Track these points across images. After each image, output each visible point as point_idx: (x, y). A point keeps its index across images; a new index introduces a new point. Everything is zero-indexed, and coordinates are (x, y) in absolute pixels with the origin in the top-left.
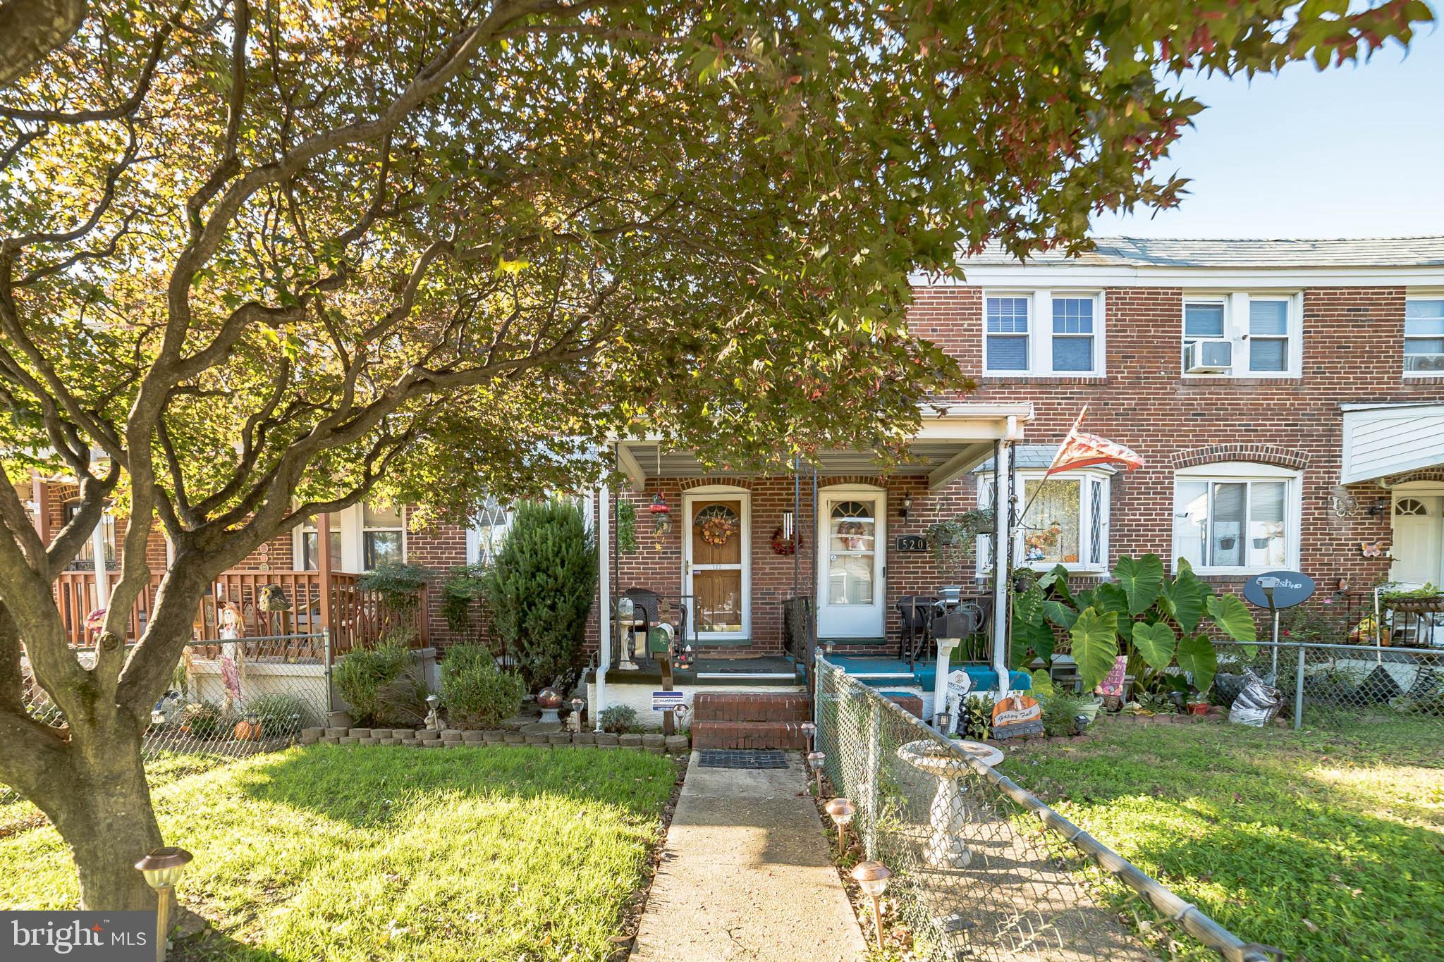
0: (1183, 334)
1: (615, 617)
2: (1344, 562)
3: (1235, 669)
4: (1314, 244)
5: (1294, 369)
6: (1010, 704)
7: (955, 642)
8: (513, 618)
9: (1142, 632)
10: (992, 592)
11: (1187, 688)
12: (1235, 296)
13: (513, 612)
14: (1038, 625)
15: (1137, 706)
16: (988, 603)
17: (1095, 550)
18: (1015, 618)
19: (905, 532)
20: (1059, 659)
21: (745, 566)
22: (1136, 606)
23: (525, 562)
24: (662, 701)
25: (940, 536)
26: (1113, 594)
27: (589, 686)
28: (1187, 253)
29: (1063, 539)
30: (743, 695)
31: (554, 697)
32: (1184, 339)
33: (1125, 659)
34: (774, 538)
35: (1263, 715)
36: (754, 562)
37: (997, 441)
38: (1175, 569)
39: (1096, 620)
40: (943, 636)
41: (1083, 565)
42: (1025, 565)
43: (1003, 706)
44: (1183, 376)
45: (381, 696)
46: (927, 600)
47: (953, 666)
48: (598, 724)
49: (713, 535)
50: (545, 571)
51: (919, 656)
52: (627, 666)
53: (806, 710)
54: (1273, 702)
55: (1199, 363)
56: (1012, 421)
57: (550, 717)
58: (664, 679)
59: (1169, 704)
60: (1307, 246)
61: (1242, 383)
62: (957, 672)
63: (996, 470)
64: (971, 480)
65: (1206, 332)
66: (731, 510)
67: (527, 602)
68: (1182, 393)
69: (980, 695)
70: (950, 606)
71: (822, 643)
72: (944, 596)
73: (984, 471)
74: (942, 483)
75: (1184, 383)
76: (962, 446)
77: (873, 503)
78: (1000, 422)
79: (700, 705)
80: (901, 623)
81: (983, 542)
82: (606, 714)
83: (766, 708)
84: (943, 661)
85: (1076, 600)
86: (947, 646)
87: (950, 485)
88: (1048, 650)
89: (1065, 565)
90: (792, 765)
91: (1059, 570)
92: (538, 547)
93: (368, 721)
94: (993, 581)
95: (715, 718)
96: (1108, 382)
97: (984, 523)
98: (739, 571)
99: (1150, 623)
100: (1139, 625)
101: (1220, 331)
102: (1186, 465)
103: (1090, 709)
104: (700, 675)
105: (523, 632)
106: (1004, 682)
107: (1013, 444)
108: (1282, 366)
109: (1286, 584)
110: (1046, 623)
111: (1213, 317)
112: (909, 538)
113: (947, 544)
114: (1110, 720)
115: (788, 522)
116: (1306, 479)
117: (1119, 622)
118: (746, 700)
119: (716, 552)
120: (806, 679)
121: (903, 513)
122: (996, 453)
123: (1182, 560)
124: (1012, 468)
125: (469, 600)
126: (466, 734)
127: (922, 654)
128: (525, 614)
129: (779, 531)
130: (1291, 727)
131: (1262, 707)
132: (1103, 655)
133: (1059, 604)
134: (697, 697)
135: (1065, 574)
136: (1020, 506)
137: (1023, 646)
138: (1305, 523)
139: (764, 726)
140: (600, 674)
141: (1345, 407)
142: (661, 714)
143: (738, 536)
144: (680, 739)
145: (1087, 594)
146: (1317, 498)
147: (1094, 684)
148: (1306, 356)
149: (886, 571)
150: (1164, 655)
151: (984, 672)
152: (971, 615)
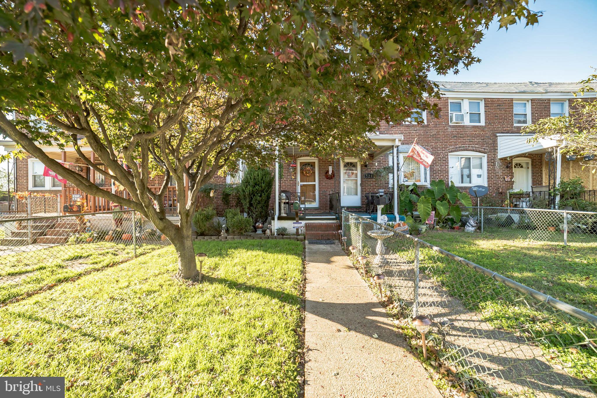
0: (449, 111)
1: (280, 199)
2: (500, 182)
3: (467, 216)
4: (487, 84)
5: (483, 123)
6: (399, 225)
7: (382, 206)
8: (248, 200)
9: (439, 204)
10: (393, 191)
11: (453, 221)
12: (464, 100)
13: (248, 198)
14: (407, 202)
15: (438, 227)
16: (392, 194)
17: (425, 178)
18: (400, 200)
19: (367, 172)
20: (415, 213)
21: (317, 183)
22: (438, 196)
23: (252, 183)
24: (296, 225)
25: (377, 174)
26: (430, 192)
27: (272, 221)
28: (450, 86)
29: (416, 174)
30: (320, 223)
31: (261, 225)
32: (450, 113)
33: (434, 212)
34: (326, 174)
35: (473, 229)
36: (320, 182)
37: (393, 146)
38: (450, 185)
39: (425, 200)
40: (379, 204)
41: (422, 183)
42: (403, 183)
43: (397, 225)
44: (450, 124)
45: (207, 225)
46: (374, 193)
47: (382, 214)
48: (276, 233)
49: (306, 173)
50: (258, 185)
51: (372, 212)
52: (284, 215)
53: (339, 227)
54: (476, 225)
55: (454, 120)
56: (397, 140)
57: (259, 232)
58: (296, 218)
59: (448, 226)
60: (485, 85)
61: (467, 127)
62: (384, 216)
63: (393, 153)
64: (387, 156)
65: (456, 111)
66: (312, 165)
67: (252, 194)
68: (450, 129)
69: (391, 223)
70: (381, 196)
71: (344, 207)
72: (379, 192)
73: (390, 153)
74: (378, 157)
75: (450, 126)
76: (383, 147)
77: (356, 163)
78: (394, 140)
79: (307, 226)
80: (366, 201)
81: (391, 175)
82: (278, 230)
83: (327, 226)
84: (379, 212)
85: (420, 194)
86: (380, 207)
87: (381, 157)
88: (411, 210)
89: (416, 183)
90: (336, 243)
91: (414, 184)
92: (256, 178)
93: (202, 234)
94: (393, 188)
95: (312, 230)
96: (428, 126)
97: (390, 170)
98: (315, 185)
99: (442, 201)
100: (438, 202)
101: (460, 111)
102: (452, 152)
103: (424, 228)
104: (306, 217)
105: (251, 205)
106: (398, 219)
107: (398, 147)
108: (480, 122)
109: (481, 189)
110: (410, 201)
111: (458, 106)
112: (368, 174)
113: (380, 176)
114: (430, 232)
115: (330, 169)
116: (488, 157)
117: (432, 201)
118: (321, 225)
119: (307, 178)
120: (339, 218)
121: (366, 166)
122: (393, 149)
123: (451, 182)
124: (398, 153)
125: (230, 195)
126: (235, 237)
127: (373, 211)
128: (252, 198)
129: (328, 172)
130: (481, 232)
131: (473, 227)
132: (427, 211)
133: (414, 195)
134: (306, 224)
135: (416, 186)
136: (401, 165)
137: (404, 208)
138: (488, 170)
139: (327, 232)
140: (276, 217)
141: (498, 135)
142: (295, 230)
143: (314, 173)
144: (301, 237)
145: (423, 192)
146: (491, 162)
147: (425, 220)
148: (486, 119)
149: (361, 185)
150: (446, 211)
151: (391, 216)
152: (387, 198)
